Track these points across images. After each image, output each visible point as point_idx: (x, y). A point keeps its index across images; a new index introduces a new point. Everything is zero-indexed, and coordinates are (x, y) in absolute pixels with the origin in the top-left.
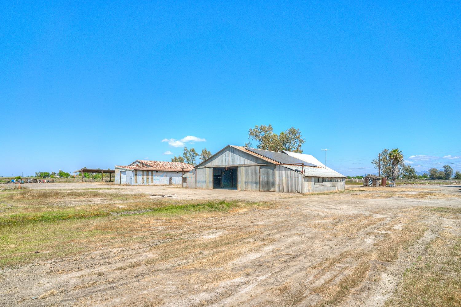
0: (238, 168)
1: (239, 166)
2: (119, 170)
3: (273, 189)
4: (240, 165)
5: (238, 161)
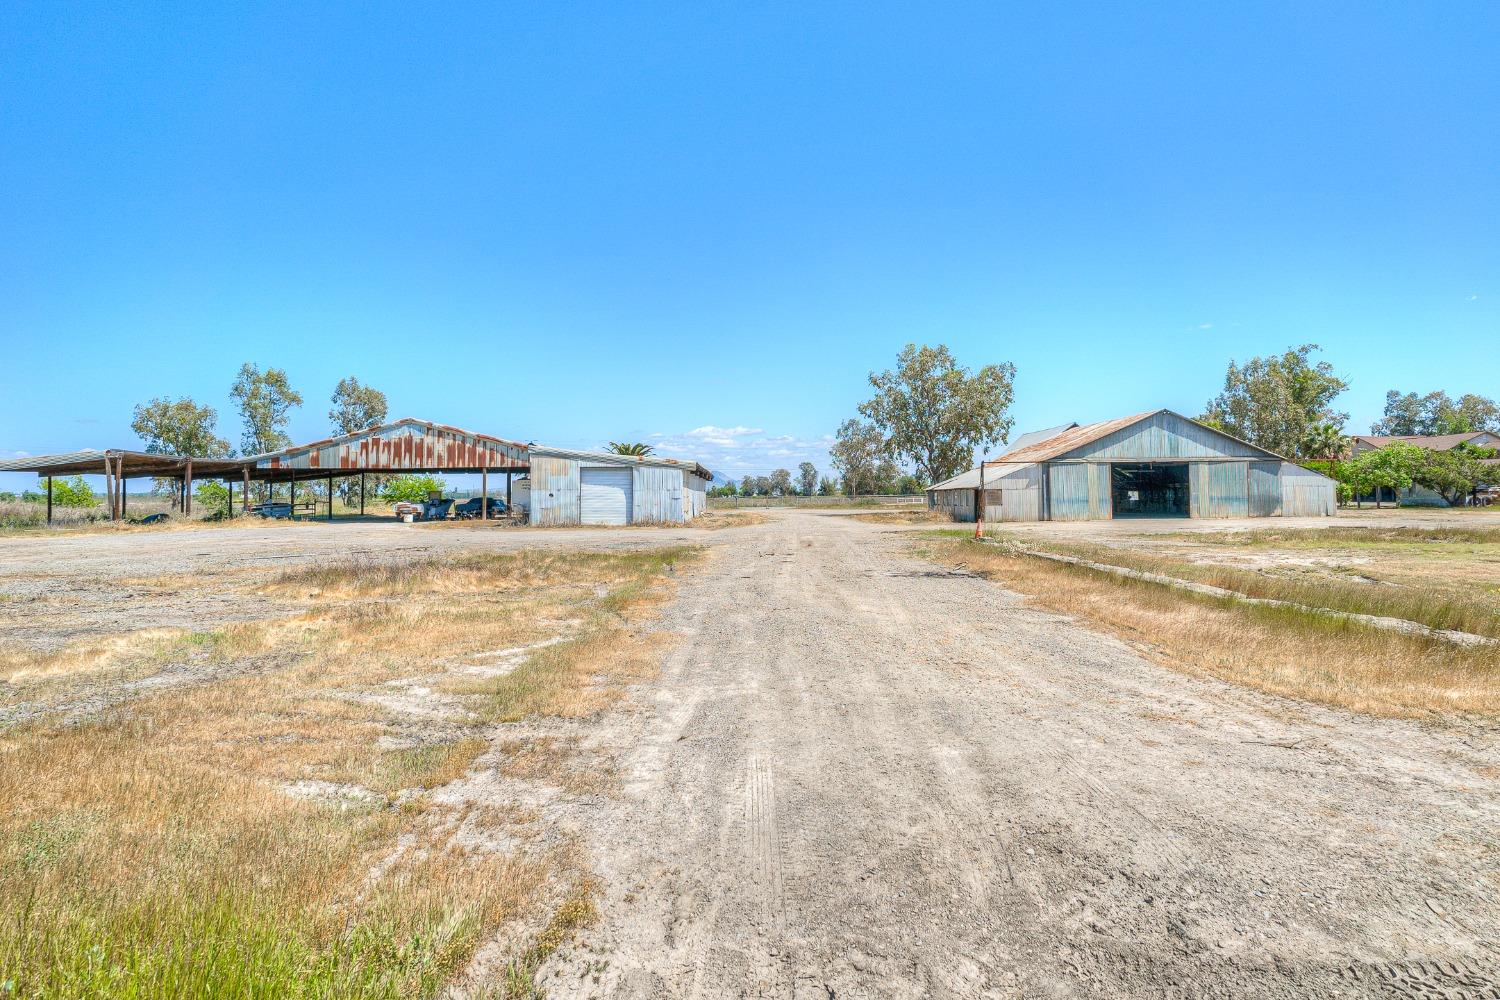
0: (1192, 468)
1: (1194, 459)
2: (574, 463)
3: (1278, 511)
4: (1197, 459)
5: (1190, 449)
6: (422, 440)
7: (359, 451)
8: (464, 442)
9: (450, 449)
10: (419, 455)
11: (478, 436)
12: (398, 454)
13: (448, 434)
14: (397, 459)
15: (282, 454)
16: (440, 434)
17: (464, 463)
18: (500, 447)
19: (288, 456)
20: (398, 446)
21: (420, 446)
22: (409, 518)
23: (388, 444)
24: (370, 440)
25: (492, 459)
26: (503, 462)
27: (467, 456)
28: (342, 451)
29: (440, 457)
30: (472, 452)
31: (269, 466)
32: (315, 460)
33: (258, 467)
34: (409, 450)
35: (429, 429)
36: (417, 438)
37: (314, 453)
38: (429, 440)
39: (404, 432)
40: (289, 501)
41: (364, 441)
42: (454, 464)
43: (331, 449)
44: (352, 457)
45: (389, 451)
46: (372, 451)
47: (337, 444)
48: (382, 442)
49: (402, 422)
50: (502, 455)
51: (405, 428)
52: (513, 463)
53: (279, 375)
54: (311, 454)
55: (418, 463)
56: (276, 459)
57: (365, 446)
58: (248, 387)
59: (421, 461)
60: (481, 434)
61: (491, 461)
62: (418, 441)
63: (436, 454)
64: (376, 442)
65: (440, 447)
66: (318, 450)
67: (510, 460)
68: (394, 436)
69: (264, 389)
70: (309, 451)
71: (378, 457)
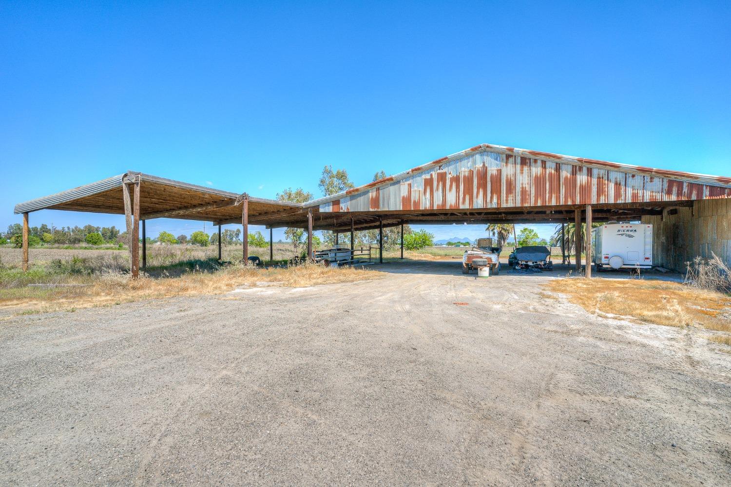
6: (500, 171)
7: (422, 189)
8: (558, 169)
9: (539, 182)
10: (496, 190)
11: (580, 161)
12: (469, 190)
13: (536, 161)
14: (467, 197)
15: (343, 197)
16: (524, 161)
17: (558, 198)
18: (614, 175)
19: (348, 198)
20: (469, 180)
21: (496, 180)
22: (485, 272)
23: (456, 180)
24: (435, 177)
25: (600, 192)
26: (618, 195)
27: (563, 191)
28: (404, 190)
29: (524, 192)
30: (571, 183)
31: (329, 209)
32: (376, 202)
33: (321, 210)
34: (483, 185)
35: (509, 156)
36: (492, 170)
37: (372, 194)
38: (508, 170)
39: (478, 163)
40: (350, 247)
41: (428, 177)
42: (544, 200)
43: (392, 188)
44: (414, 197)
45: (458, 187)
46: (437, 189)
47: (398, 182)
48: (449, 177)
49: (473, 150)
50: (618, 185)
51: (478, 157)
52: (635, 196)
53: (343, 172)
54: (370, 194)
55: (495, 200)
56: (336, 202)
57: (429, 183)
58: (327, 181)
59: (499, 198)
60: (585, 158)
61: (599, 195)
62: (495, 172)
63: (518, 189)
64: (442, 177)
65: (524, 178)
66: (378, 189)
67: (630, 191)
68: (464, 169)
69: (336, 181)
70: (368, 192)
71: (444, 196)
